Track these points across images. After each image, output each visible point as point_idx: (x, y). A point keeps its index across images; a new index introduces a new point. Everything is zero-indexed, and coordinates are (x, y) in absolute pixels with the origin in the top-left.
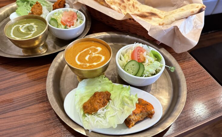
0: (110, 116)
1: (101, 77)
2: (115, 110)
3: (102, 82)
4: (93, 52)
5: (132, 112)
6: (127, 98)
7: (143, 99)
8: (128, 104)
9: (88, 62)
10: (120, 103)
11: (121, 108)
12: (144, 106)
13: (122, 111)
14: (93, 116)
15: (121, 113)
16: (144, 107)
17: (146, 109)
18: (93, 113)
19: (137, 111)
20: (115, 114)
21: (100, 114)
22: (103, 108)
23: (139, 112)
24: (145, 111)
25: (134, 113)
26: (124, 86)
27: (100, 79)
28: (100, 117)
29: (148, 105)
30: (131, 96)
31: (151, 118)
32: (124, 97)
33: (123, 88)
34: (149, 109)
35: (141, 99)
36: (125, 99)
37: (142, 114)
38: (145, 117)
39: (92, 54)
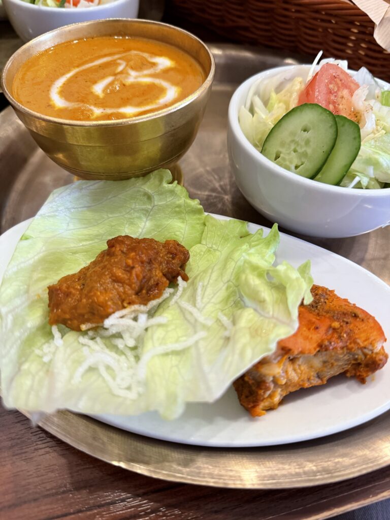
0: (161, 349)
1: (153, 177)
2: (194, 325)
3: (158, 201)
4: (132, 68)
5: (273, 347)
6: (260, 275)
7: (332, 292)
8: (262, 302)
9: (99, 103)
10: (222, 294)
11: (225, 320)
12: (338, 320)
13: (227, 334)
14: (84, 340)
15: (221, 342)
16: (336, 324)
17: (348, 335)
18: (84, 327)
19: (300, 340)
20: (190, 341)
21: (119, 335)
22: (136, 307)
23: (310, 347)
24: (341, 344)
25: (284, 350)
26: (254, 227)
27: (148, 183)
28: (115, 348)
29: (356, 316)
30: (281, 268)
31: (362, 381)
32: (243, 271)
33: (244, 236)
34: (363, 336)
35: (325, 290)
36: (246, 279)
37: (324, 358)
38: (335, 371)
39: (128, 74)
